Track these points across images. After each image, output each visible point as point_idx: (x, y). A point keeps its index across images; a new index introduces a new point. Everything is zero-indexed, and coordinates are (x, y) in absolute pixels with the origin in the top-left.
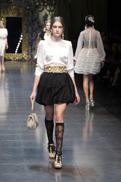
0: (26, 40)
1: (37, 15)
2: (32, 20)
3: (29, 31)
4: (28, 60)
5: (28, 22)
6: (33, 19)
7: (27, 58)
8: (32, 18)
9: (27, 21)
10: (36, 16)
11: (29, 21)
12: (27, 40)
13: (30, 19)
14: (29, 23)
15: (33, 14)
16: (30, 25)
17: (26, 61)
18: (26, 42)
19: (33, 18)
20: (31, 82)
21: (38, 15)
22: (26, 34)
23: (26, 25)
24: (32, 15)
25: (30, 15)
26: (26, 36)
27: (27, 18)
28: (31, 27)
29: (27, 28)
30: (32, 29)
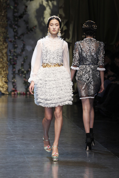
0: (3, 55)
1: (24, 7)
2: (15, 17)
3: (8, 38)
4: (7, 93)
5: (7, 21)
6: (16, 14)
7: (5, 89)
8: (14, 12)
9: (4, 18)
10: (21, 9)
11: (8, 19)
12: (5, 55)
13: (10, 15)
14: (9, 23)
15: (16, 5)
16: (11, 26)
17: (3, 94)
18: (3, 59)
19: (17, 12)
20: (12, 135)
21: (27, 7)
22: (3, 44)
23: (3, 27)
24: (15, 8)
25: (11, 8)
26: (4, 47)
27: (5, 12)
28: (13, 31)
29: (5, 32)
30: (15, 34)
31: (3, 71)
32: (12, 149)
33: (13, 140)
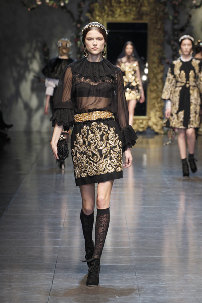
0: (157, 81)
1: (187, 17)
2: (174, 30)
3: (164, 58)
4: (162, 132)
5: (164, 36)
6: (176, 27)
7: (159, 127)
8: (174, 24)
9: (160, 32)
10: (183, 19)
11: (165, 33)
12: (160, 81)
13: (168, 27)
14: (166, 38)
15: (176, 15)
16: (169, 42)
17: (157, 134)
18: (157, 86)
19: (178, 24)
20: (168, 188)
21: (190, 16)
22: (158, 66)
23: (158, 44)
24: (175, 18)
25: (168, 18)
26: (159, 71)
27: (161, 24)
28: (172, 49)
29: (160, 51)
30: (175, 53)
31: (158, 103)
32: (169, 207)
33: (169, 196)
